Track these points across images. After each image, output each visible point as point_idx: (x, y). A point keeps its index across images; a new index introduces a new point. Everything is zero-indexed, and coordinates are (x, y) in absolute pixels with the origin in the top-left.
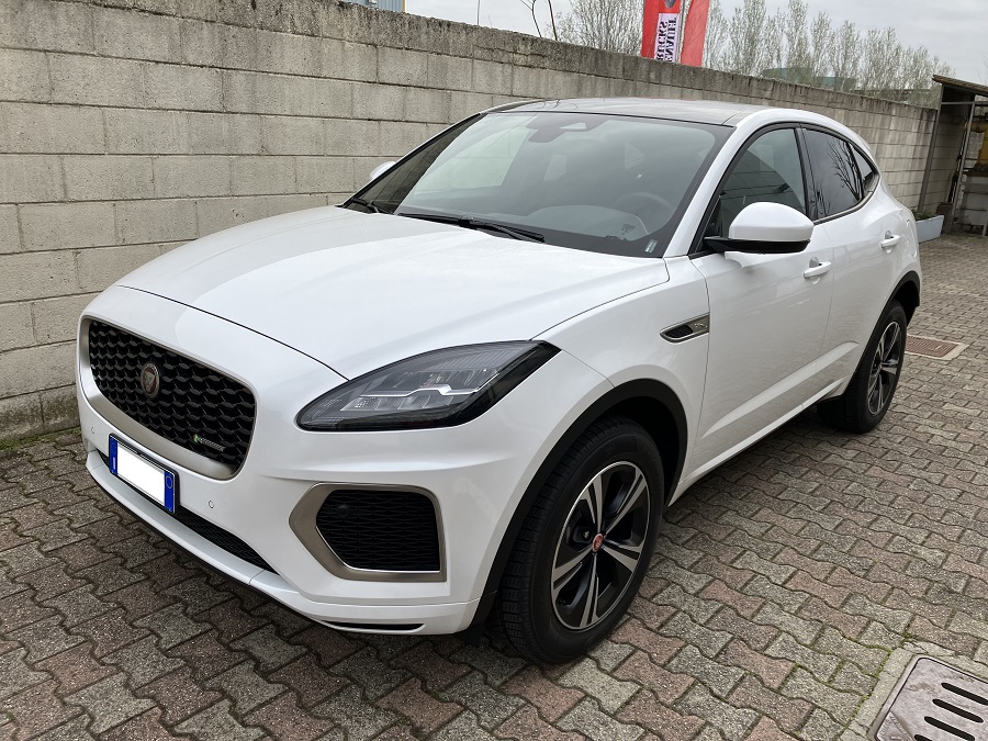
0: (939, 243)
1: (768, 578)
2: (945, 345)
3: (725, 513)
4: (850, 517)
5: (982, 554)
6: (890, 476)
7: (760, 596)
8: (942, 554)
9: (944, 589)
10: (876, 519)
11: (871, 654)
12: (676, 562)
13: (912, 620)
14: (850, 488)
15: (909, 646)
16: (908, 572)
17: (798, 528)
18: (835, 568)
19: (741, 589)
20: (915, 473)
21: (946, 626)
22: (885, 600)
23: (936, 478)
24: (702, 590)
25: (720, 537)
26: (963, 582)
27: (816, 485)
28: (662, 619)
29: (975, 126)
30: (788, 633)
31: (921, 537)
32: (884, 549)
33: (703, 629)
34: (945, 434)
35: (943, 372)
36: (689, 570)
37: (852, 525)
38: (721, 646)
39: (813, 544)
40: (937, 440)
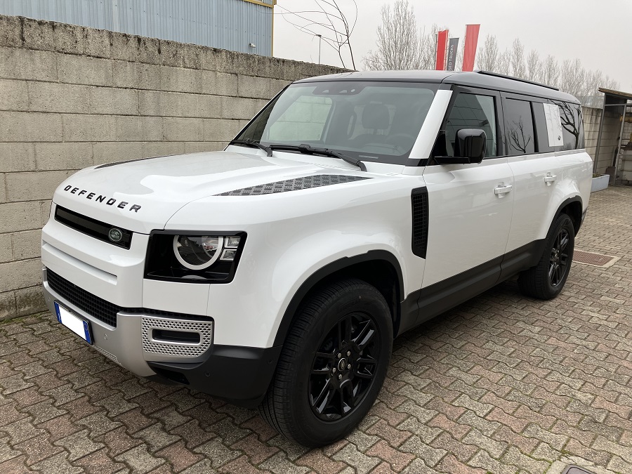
0: (607, 192)
1: (475, 412)
2: (605, 258)
3: (451, 368)
4: (533, 371)
5: (618, 397)
6: (562, 344)
7: (469, 425)
8: (592, 397)
9: (591, 420)
10: (550, 373)
11: (538, 465)
12: (415, 402)
13: (568, 441)
14: (535, 352)
15: (564, 459)
16: (568, 409)
17: (498, 378)
18: (520, 406)
19: (457, 420)
20: (578, 342)
21: (591, 445)
22: (551, 428)
23: (592, 345)
24: (430, 421)
25: (446, 385)
26: (603, 416)
27: (513, 350)
28: (402, 440)
29: (627, 119)
30: (484, 450)
31: (579, 385)
32: (554, 393)
33: (429, 447)
34: (601, 317)
35: (602, 275)
36: (423, 407)
37: (534, 377)
38: (439, 458)
39: (507, 389)
40: (595, 320)
